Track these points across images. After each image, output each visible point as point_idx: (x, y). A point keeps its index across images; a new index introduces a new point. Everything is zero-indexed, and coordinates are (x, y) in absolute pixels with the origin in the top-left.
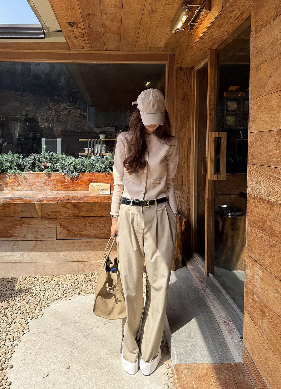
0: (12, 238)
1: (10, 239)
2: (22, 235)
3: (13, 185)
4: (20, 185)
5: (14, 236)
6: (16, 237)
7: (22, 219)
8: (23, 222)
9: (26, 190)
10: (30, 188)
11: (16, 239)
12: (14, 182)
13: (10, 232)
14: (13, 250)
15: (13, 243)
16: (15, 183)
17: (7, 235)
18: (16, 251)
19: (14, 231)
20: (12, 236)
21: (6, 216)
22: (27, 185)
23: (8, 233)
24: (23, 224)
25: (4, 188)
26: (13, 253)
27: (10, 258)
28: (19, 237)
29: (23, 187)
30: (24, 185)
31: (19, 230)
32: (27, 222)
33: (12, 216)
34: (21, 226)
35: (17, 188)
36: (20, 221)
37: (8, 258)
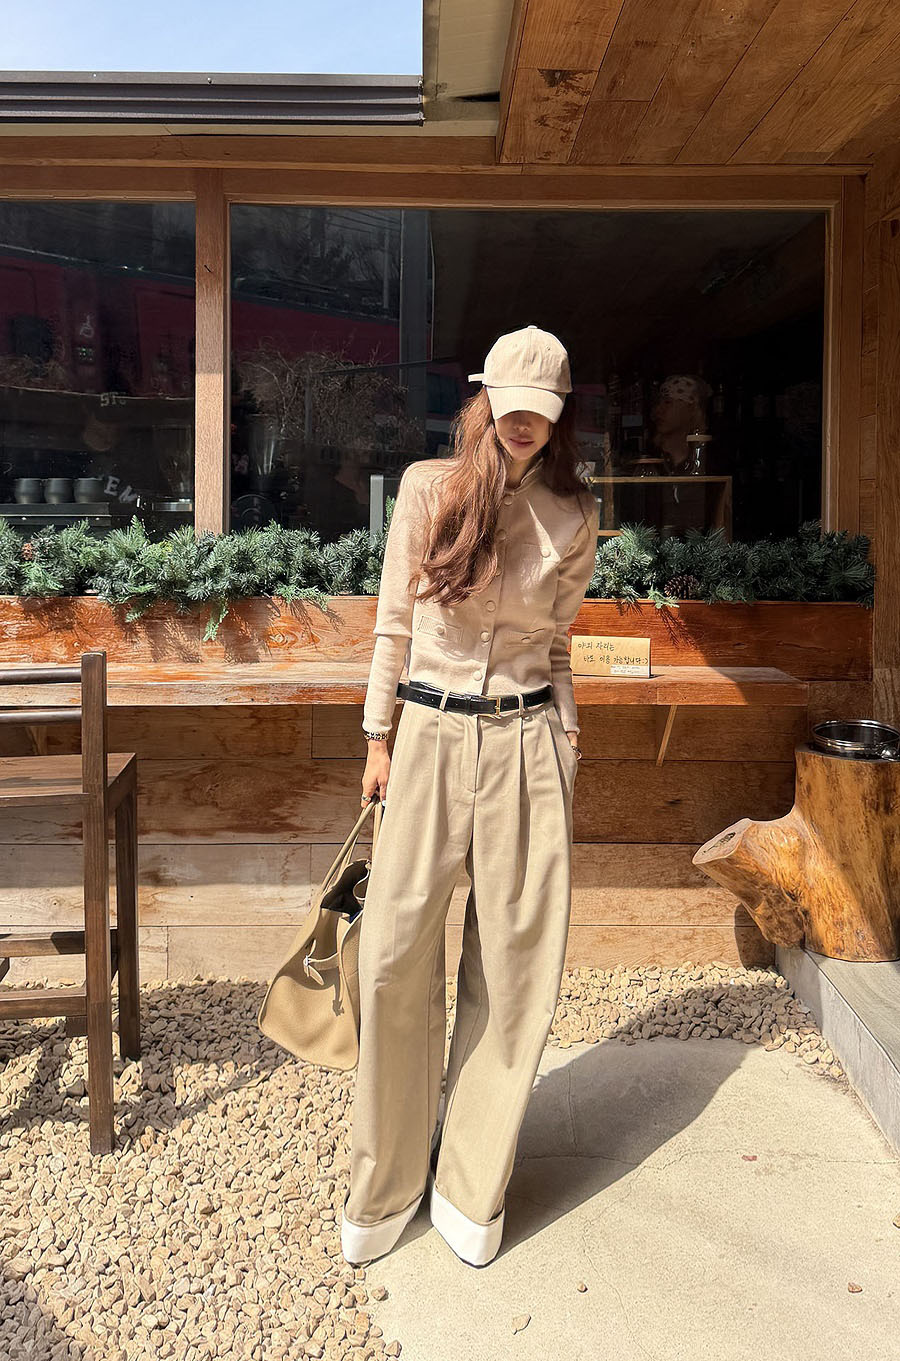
0: (285, 834)
1: (275, 838)
2: (318, 823)
3: (290, 639)
4: (313, 639)
5: (290, 827)
6: (298, 829)
7: (317, 764)
8: (324, 775)
9: (337, 658)
10: (348, 652)
11: (296, 836)
12: (294, 629)
13: (277, 811)
14: (285, 879)
15: (286, 853)
16: (297, 634)
17: (266, 823)
18: (297, 881)
19: (291, 808)
20: (282, 826)
21: (261, 753)
22: (340, 642)
23: (268, 815)
24: (325, 781)
25: (259, 650)
26: (286, 889)
27: (272, 909)
28: (307, 829)
29: (326, 646)
30: (326, 641)
31: (310, 803)
32: (339, 775)
33: (283, 751)
34: (317, 790)
35: (306, 652)
36: (313, 770)
37: (266, 909)
